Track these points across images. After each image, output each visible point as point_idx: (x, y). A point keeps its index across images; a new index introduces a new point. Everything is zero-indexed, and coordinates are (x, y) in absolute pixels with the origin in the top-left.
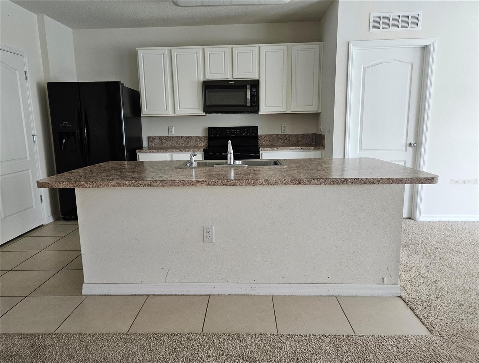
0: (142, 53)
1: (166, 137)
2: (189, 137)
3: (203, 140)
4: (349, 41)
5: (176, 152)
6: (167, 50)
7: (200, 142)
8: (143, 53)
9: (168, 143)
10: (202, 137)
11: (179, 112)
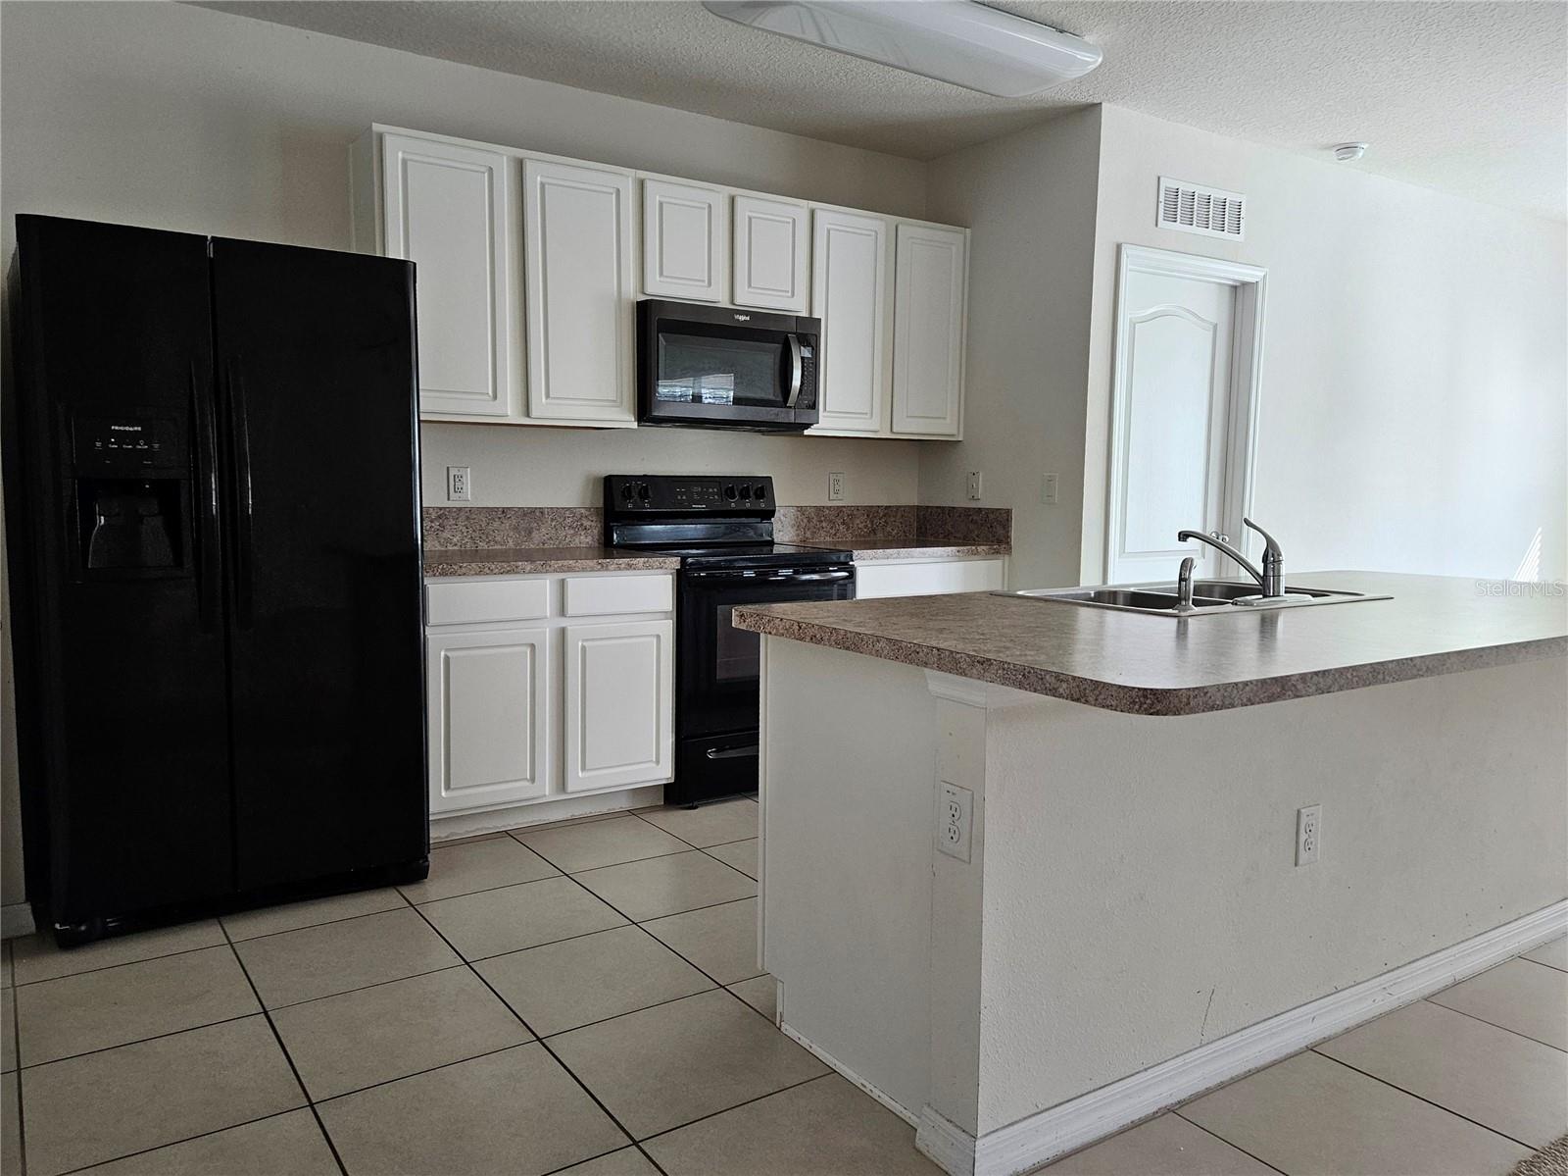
0: (399, 148)
1: (441, 509)
2: (533, 510)
3: (587, 523)
4: (1121, 241)
5: (584, 570)
6: (505, 158)
7: (572, 532)
8: (404, 152)
9: (446, 534)
10: (583, 511)
11: (544, 411)
